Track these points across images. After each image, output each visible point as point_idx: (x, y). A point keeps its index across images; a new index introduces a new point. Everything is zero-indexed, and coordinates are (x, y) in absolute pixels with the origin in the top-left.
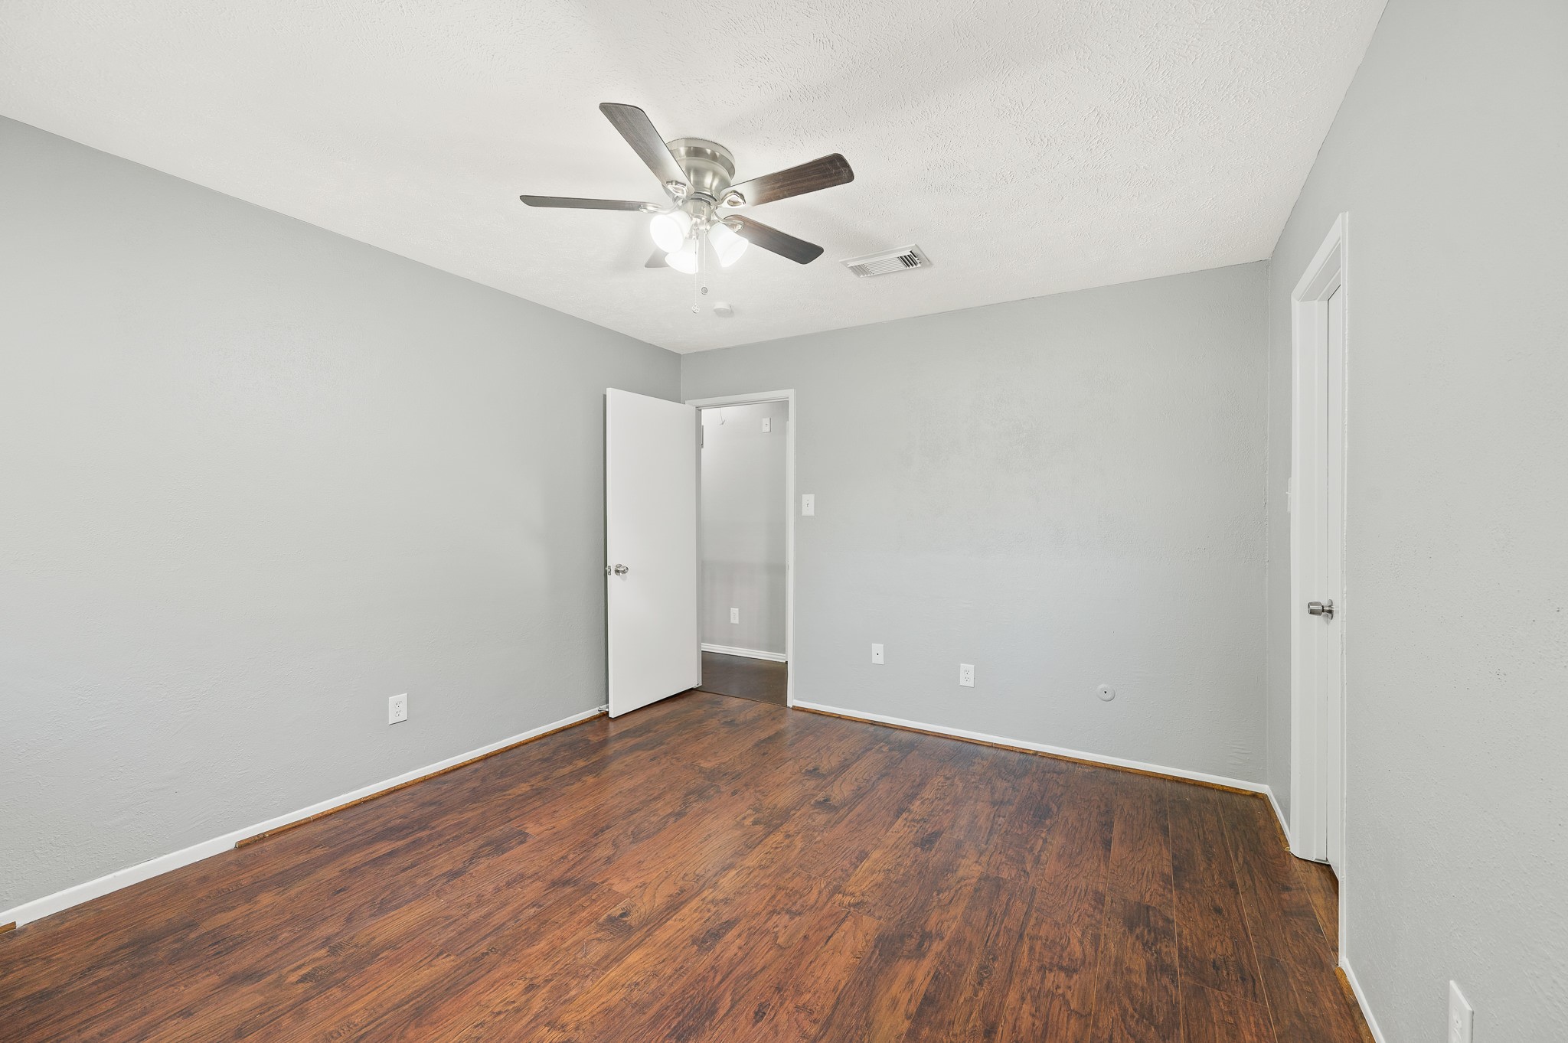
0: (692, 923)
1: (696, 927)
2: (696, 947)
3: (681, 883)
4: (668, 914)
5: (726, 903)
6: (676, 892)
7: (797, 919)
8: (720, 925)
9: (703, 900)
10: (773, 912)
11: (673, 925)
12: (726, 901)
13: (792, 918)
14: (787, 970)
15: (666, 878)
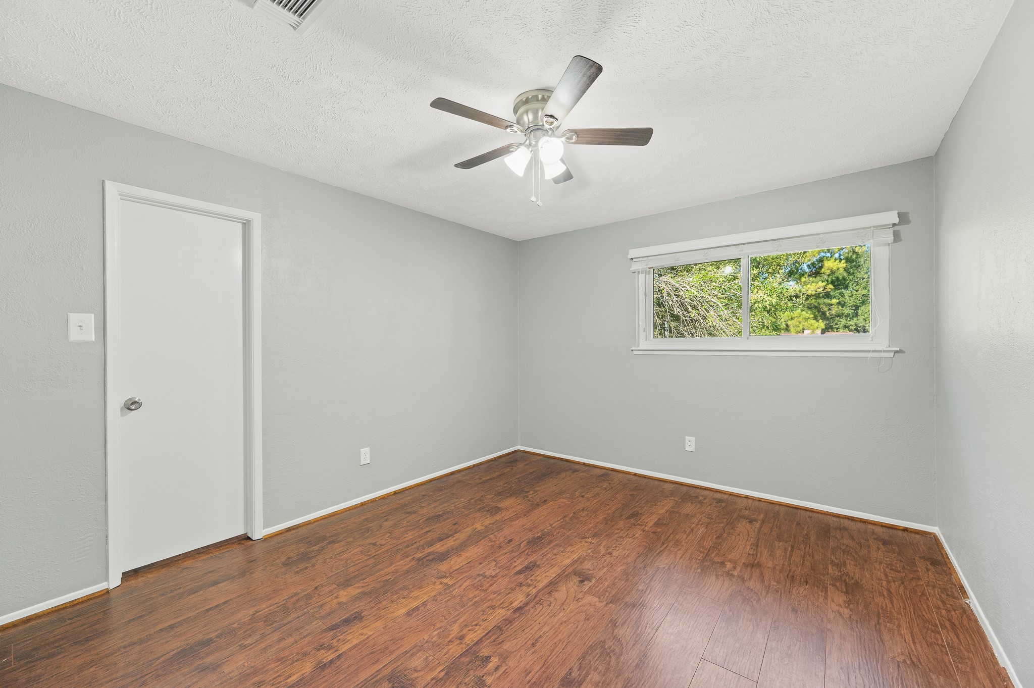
0: (541, 575)
1: (538, 573)
2: (538, 563)
3: (552, 599)
4: (555, 580)
5: (521, 584)
6: (553, 594)
7: (481, 573)
8: (525, 573)
9: (535, 587)
10: (493, 577)
11: (552, 573)
12: (521, 585)
13: (484, 573)
14: (495, 553)
15: (563, 604)
